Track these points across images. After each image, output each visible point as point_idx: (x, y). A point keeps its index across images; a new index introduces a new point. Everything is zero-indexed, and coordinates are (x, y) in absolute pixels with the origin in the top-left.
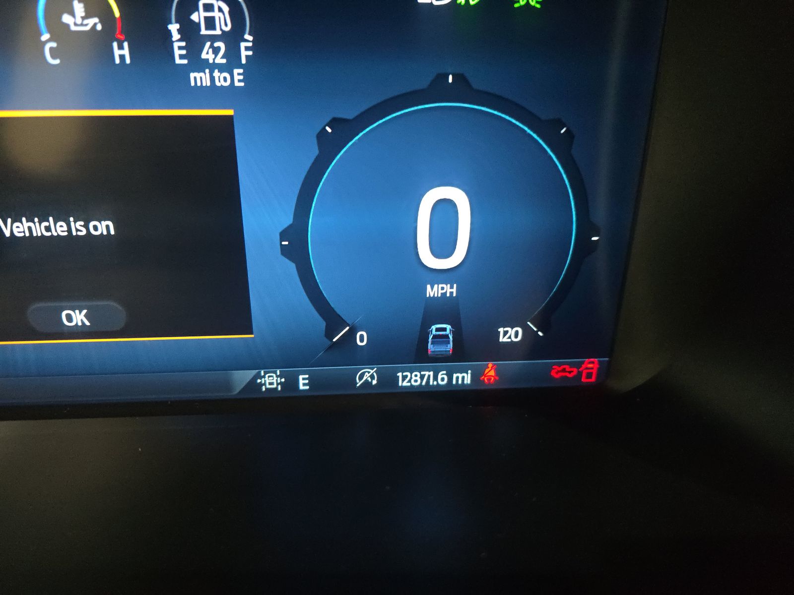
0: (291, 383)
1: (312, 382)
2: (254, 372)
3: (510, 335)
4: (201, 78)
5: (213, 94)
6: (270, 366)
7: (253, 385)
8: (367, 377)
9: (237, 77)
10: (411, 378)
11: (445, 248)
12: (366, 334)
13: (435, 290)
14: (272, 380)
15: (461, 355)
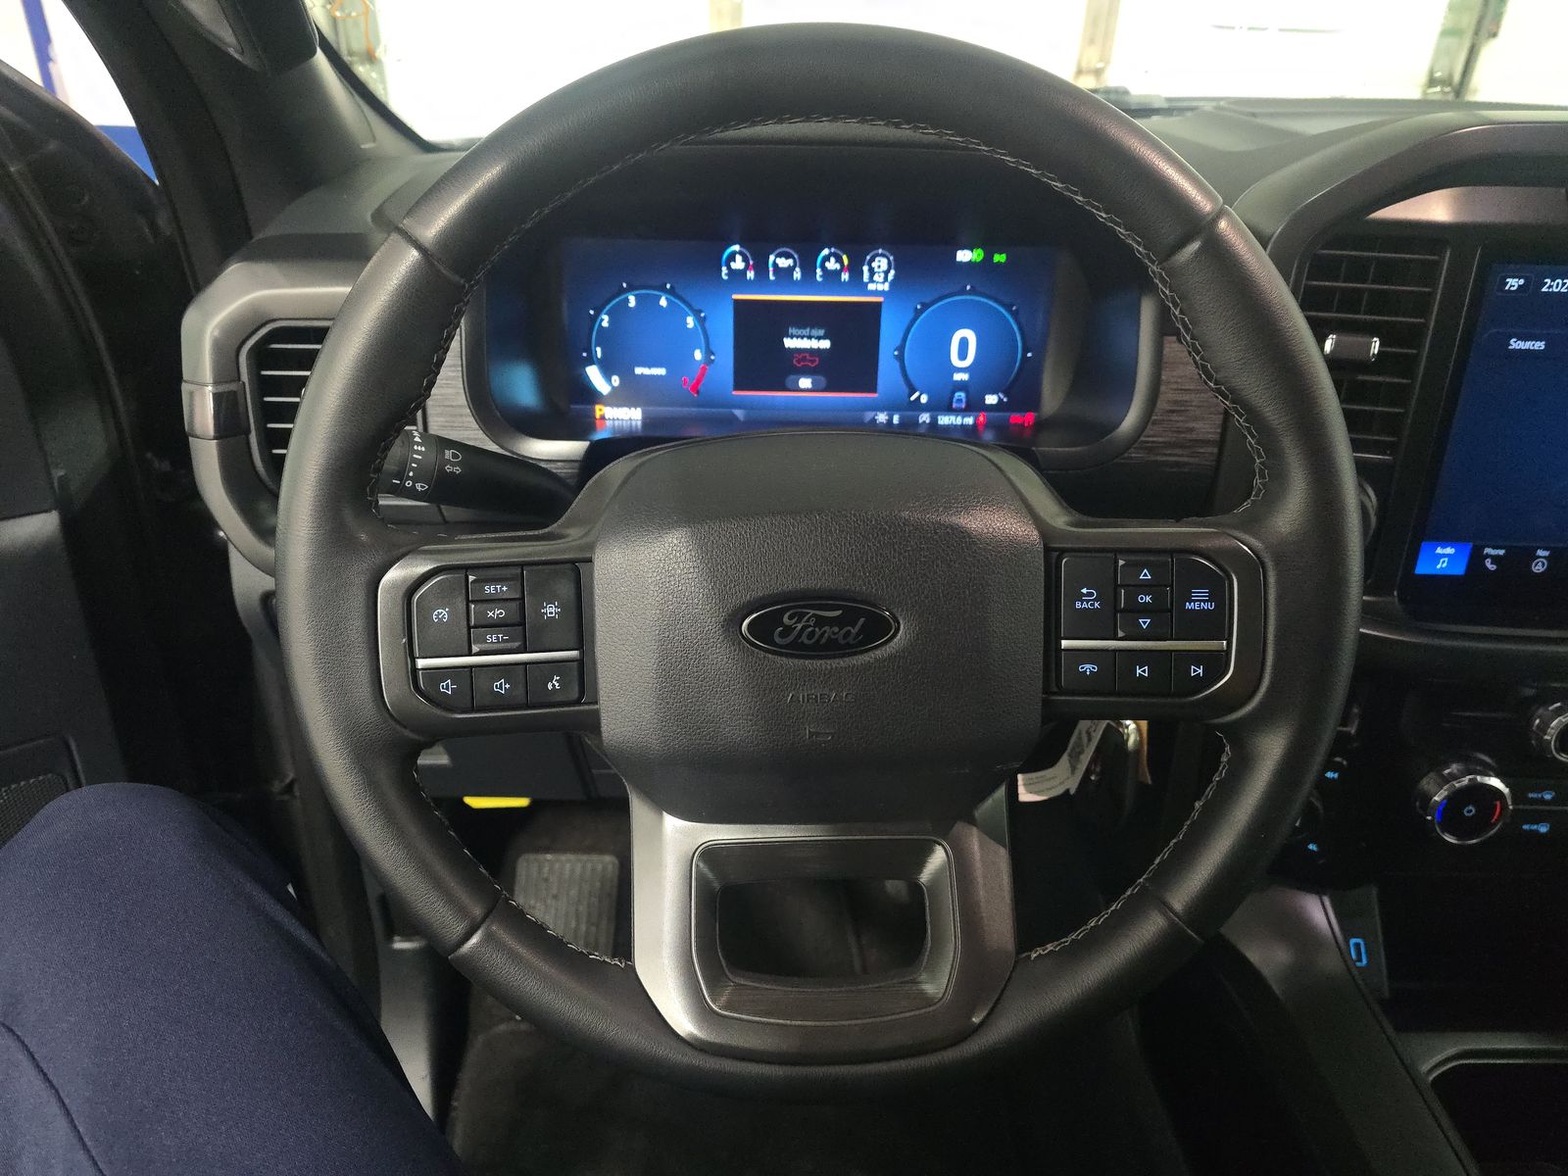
0: (890, 421)
1: (901, 419)
2: (874, 413)
3: (991, 399)
4: (871, 287)
5: (876, 293)
6: (882, 410)
7: (874, 420)
8: (924, 419)
9: (886, 287)
10: (945, 420)
11: (963, 356)
12: (924, 399)
13: (958, 377)
14: (882, 418)
15: (968, 410)
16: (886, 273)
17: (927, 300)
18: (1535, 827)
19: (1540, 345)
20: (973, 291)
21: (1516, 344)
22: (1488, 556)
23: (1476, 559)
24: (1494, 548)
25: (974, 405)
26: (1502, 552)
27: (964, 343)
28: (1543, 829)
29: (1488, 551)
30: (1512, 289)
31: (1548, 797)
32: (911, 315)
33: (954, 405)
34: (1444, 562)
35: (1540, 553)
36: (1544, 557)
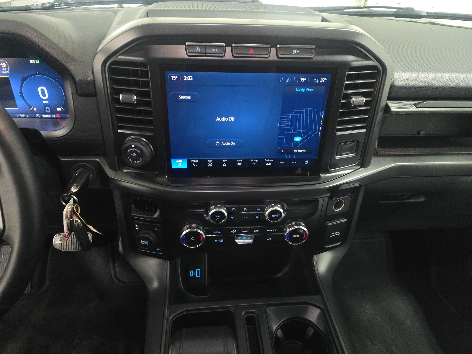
0: (26, 116)
1: (29, 116)
2: (19, 114)
3: (59, 109)
4: (3, 72)
5: (5, 74)
6: (22, 113)
7: (20, 117)
8: (37, 116)
9: (8, 72)
10: (45, 116)
11: (44, 95)
12: (35, 109)
13: (45, 102)
14: (22, 116)
15: (52, 113)
16: (7, 67)
17: (25, 76)
18: (219, 241)
19: (189, 97)
20: (40, 74)
21: (181, 97)
22: (193, 162)
23: (189, 163)
24: (194, 160)
25: (53, 112)
26: (197, 161)
27: (42, 91)
28: (221, 241)
29: (192, 161)
30: (174, 79)
31: (219, 232)
32: (21, 82)
33: (47, 111)
34: (180, 164)
35: (209, 161)
36: (211, 162)
